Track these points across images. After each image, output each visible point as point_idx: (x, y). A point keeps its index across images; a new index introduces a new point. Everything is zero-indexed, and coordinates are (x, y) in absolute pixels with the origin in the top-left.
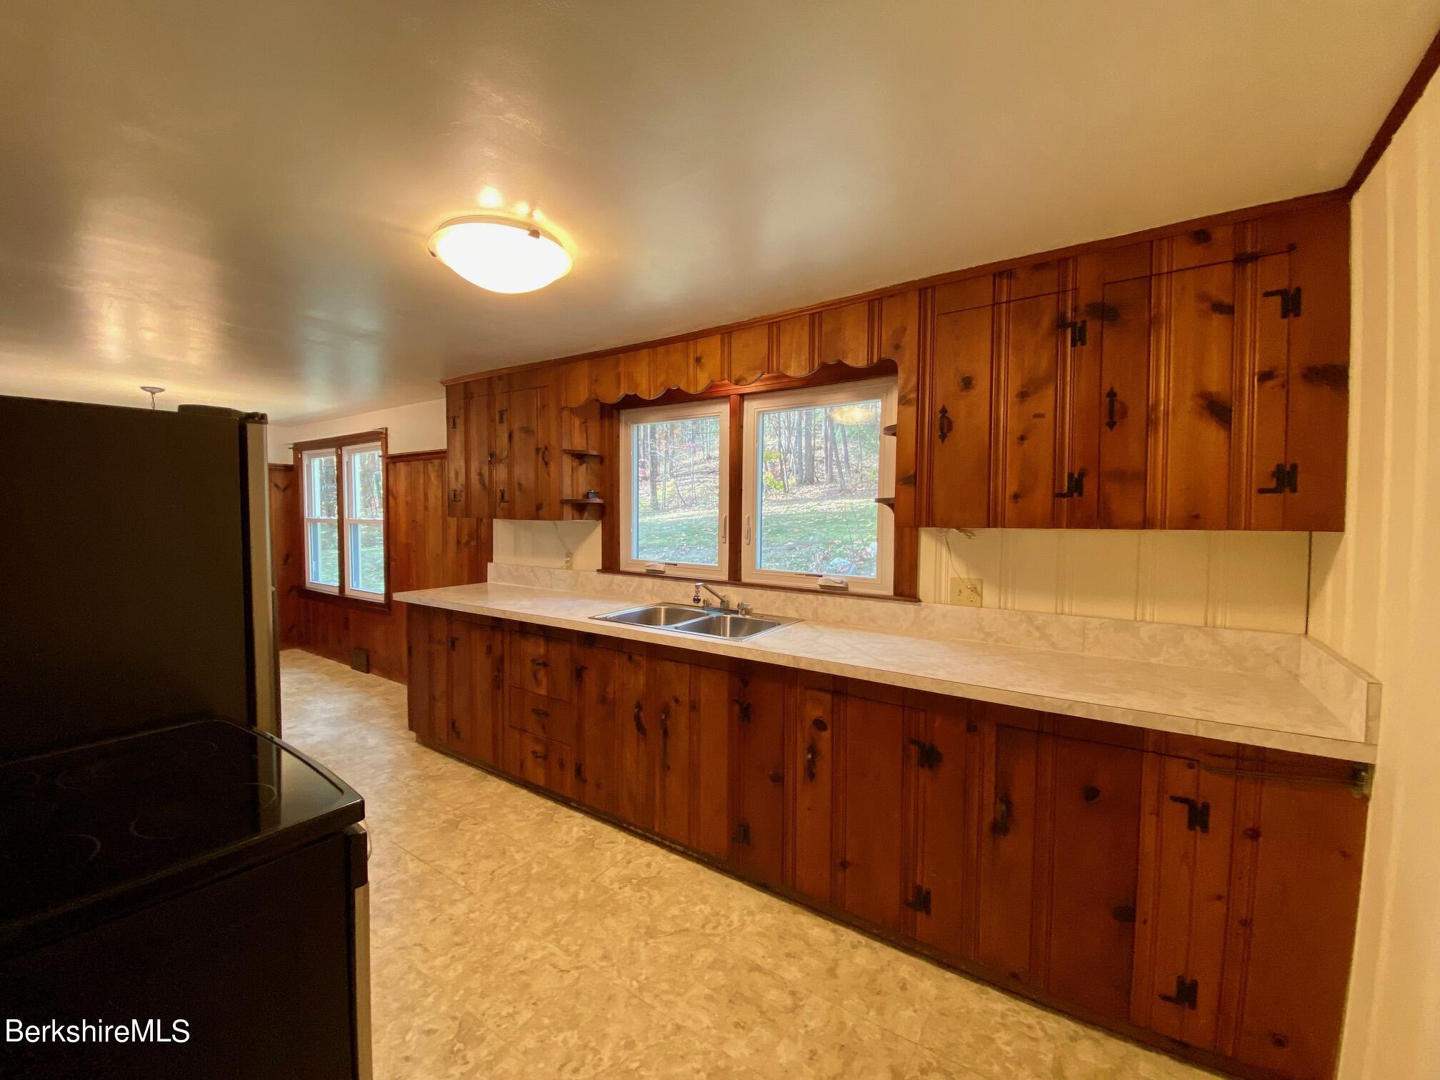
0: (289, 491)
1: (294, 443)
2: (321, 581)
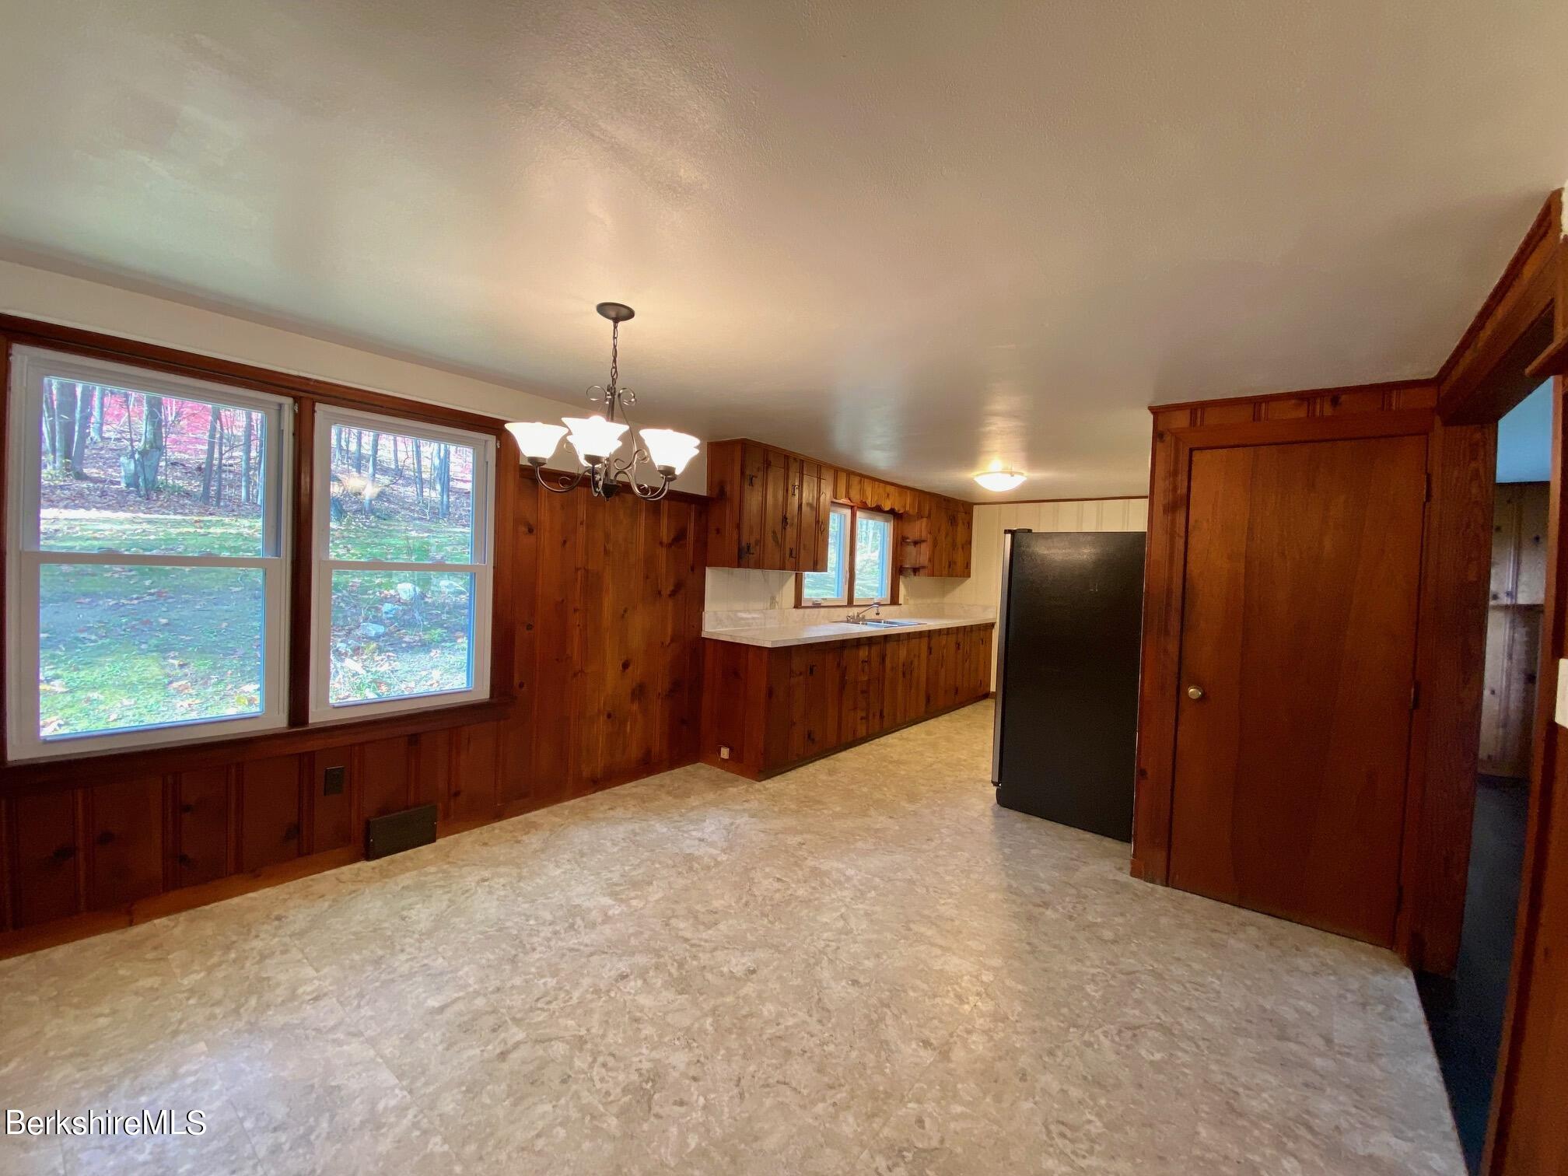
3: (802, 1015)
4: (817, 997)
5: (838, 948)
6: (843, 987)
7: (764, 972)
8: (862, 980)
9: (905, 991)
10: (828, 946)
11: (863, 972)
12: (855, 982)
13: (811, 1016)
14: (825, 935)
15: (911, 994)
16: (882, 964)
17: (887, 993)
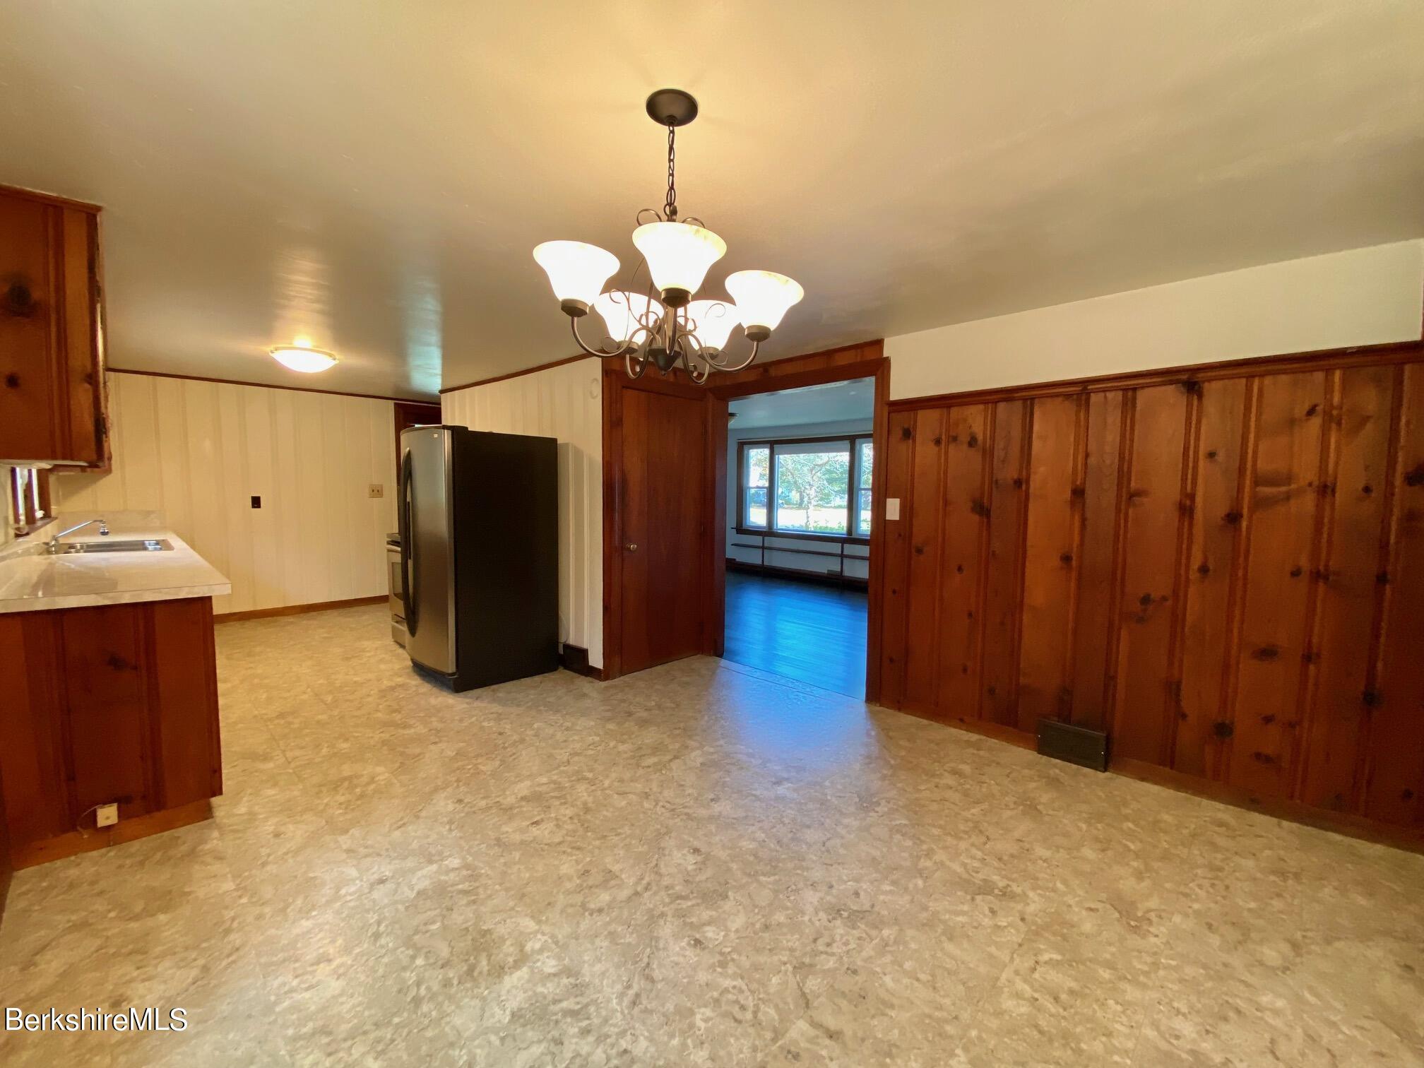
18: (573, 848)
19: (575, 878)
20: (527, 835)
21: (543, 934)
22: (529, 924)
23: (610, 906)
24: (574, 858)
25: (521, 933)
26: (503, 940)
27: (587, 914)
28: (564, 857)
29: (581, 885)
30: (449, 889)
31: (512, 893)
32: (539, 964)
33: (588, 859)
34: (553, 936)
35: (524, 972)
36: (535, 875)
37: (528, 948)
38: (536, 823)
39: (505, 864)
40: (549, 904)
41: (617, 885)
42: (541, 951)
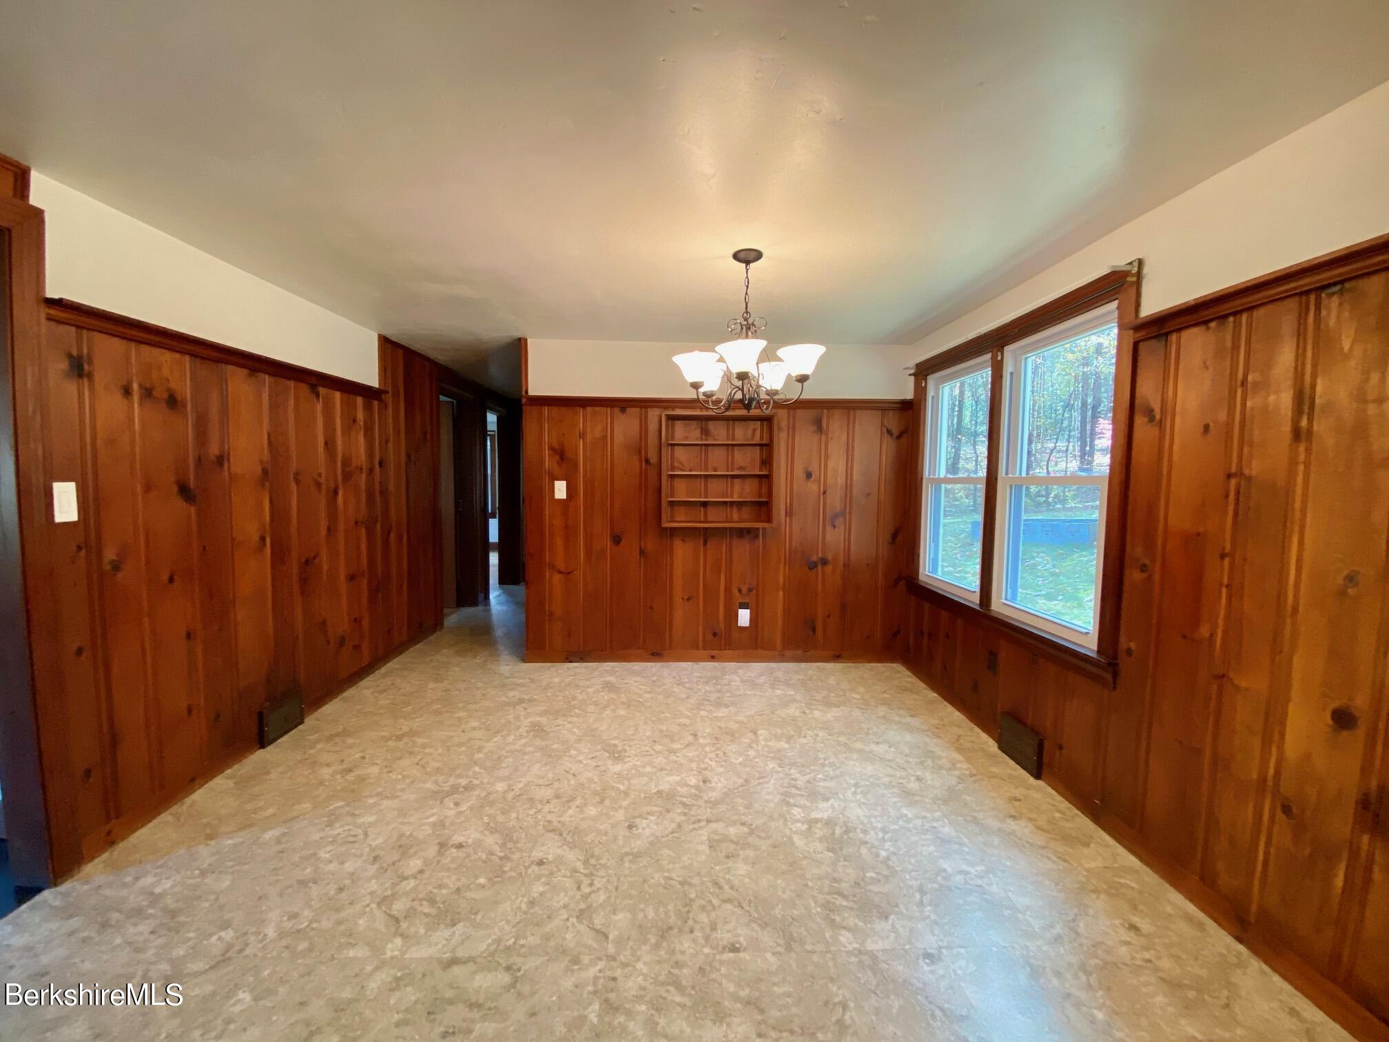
0: (904, 440)
1: (917, 365)
2: (939, 575)
3: (565, 818)
4: (565, 836)
5: (579, 888)
6: (549, 854)
7: (622, 832)
8: (535, 868)
9: (490, 880)
10: (591, 885)
11: (538, 877)
12: (541, 863)
13: (559, 822)
14: (602, 897)
15: (482, 881)
16: (523, 896)
17: (506, 869)
18: (720, 888)
19: (741, 857)
20: (754, 934)
21: (791, 829)
22: (799, 841)
23: (734, 823)
24: (727, 876)
25: (806, 838)
26: (821, 840)
27: (754, 827)
28: (736, 882)
29: (741, 848)
30: (855, 907)
31: (799, 872)
32: (803, 815)
33: (718, 868)
34: (785, 825)
35: (814, 815)
36: (771, 878)
37: (805, 827)
38: (734, 949)
39: (794, 906)
40: (775, 847)
41: (716, 834)
42: (798, 821)
